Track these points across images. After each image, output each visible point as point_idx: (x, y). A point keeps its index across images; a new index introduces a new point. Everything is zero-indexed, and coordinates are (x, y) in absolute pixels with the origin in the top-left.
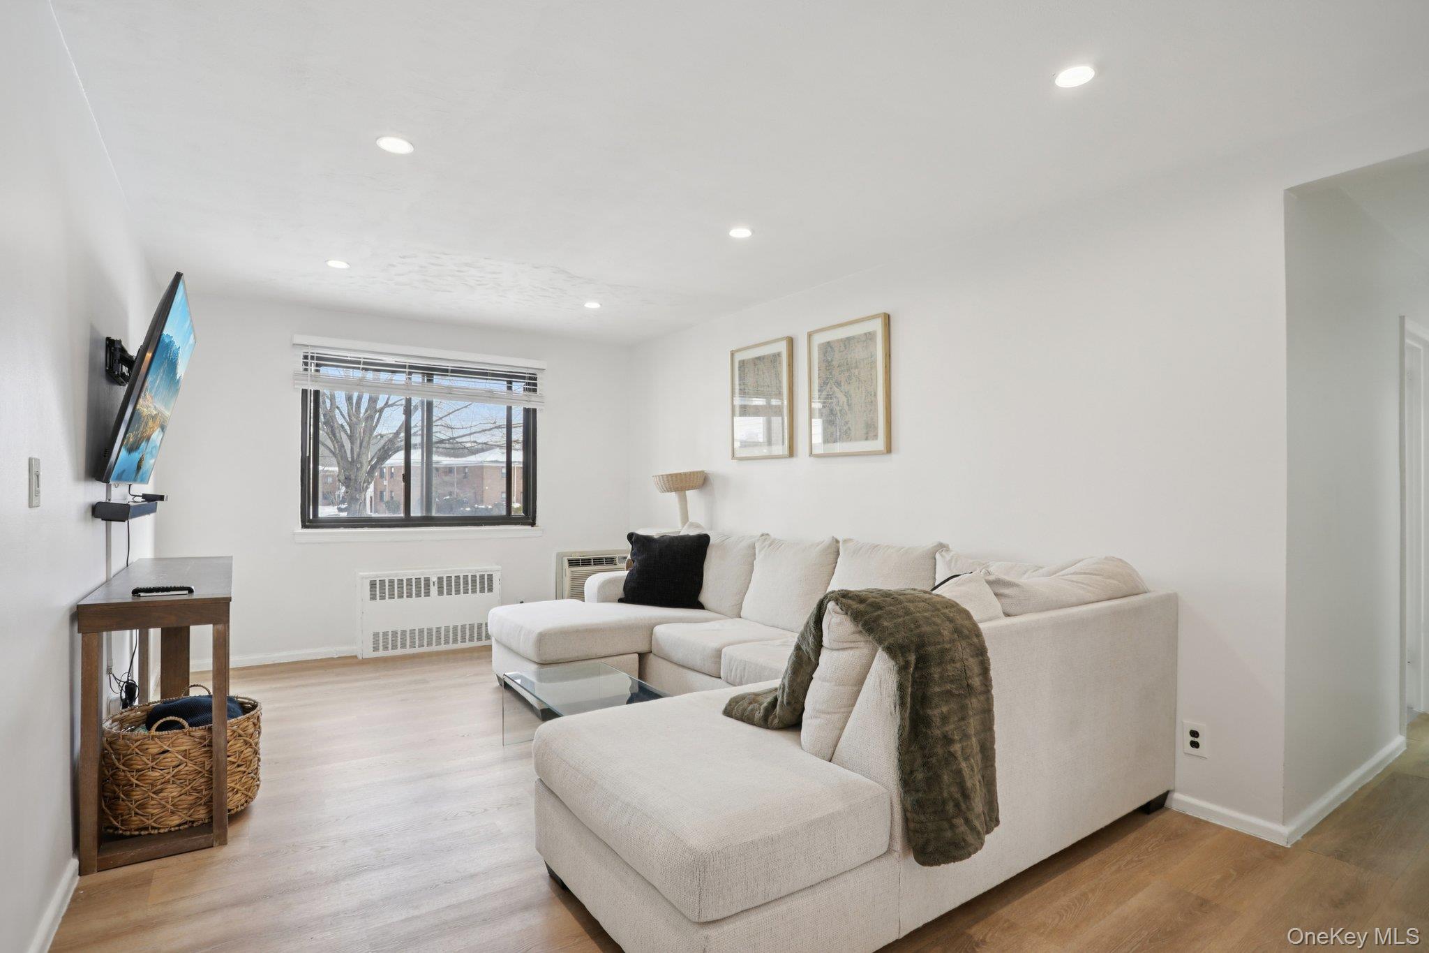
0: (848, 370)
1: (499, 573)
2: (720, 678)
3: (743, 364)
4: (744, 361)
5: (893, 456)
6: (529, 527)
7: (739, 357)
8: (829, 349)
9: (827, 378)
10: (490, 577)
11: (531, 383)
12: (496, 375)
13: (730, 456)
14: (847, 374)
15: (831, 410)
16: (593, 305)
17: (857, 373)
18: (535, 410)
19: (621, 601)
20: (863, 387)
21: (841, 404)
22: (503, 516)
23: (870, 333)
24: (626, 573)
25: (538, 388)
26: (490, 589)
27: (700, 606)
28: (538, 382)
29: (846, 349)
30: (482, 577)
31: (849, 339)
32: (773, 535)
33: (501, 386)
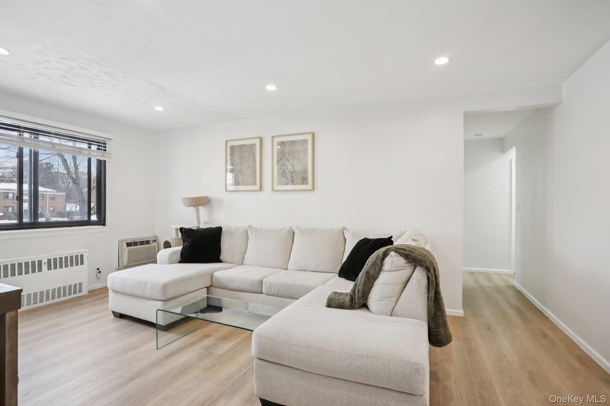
0: (293, 154)
1: (87, 253)
2: (262, 293)
3: (232, 147)
4: (233, 146)
5: (315, 192)
6: (102, 227)
7: (230, 144)
8: (283, 144)
9: (282, 157)
10: (82, 256)
11: (102, 146)
12: (83, 140)
13: (225, 190)
14: (292, 156)
15: (284, 172)
16: (159, 109)
17: (298, 156)
18: (105, 161)
19: (180, 262)
20: (301, 162)
21: (289, 169)
22: (86, 220)
23: (305, 140)
24: (180, 248)
25: (107, 149)
26: (82, 263)
27: (220, 261)
28: (107, 146)
29: (292, 145)
30: (77, 256)
31: (294, 141)
32: (253, 226)
33: (85, 146)
